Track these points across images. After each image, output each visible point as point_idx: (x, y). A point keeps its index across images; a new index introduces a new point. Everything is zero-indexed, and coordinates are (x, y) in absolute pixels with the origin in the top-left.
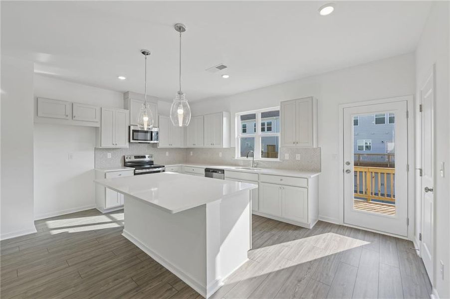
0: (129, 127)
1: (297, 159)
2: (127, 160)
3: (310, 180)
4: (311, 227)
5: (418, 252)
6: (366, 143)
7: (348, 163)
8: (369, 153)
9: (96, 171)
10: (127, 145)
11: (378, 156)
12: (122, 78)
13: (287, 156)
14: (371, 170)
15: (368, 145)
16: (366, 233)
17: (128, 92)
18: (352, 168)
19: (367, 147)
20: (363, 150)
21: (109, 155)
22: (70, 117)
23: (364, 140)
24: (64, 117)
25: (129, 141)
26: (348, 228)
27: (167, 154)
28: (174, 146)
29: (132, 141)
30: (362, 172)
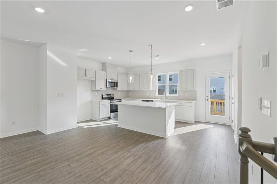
0: (106, 80)
1: (186, 95)
2: (104, 96)
3: (193, 103)
4: (193, 123)
5: (232, 127)
6: (214, 89)
7: (208, 97)
8: (215, 94)
9: (91, 101)
10: (105, 89)
11: (220, 96)
12: (110, 58)
13: (181, 94)
14: (216, 101)
15: (215, 90)
16: (214, 124)
17: (105, 63)
18: (209, 98)
19: (214, 91)
20: (212, 92)
21: (96, 93)
22: (85, 76)
23: (213, 87)
24: (83, 76)
25: (106, 87)
26: (207, 123)
27: (119, 93)
28: (123, 90)
29: (107, 87)
30: (212, 102)
